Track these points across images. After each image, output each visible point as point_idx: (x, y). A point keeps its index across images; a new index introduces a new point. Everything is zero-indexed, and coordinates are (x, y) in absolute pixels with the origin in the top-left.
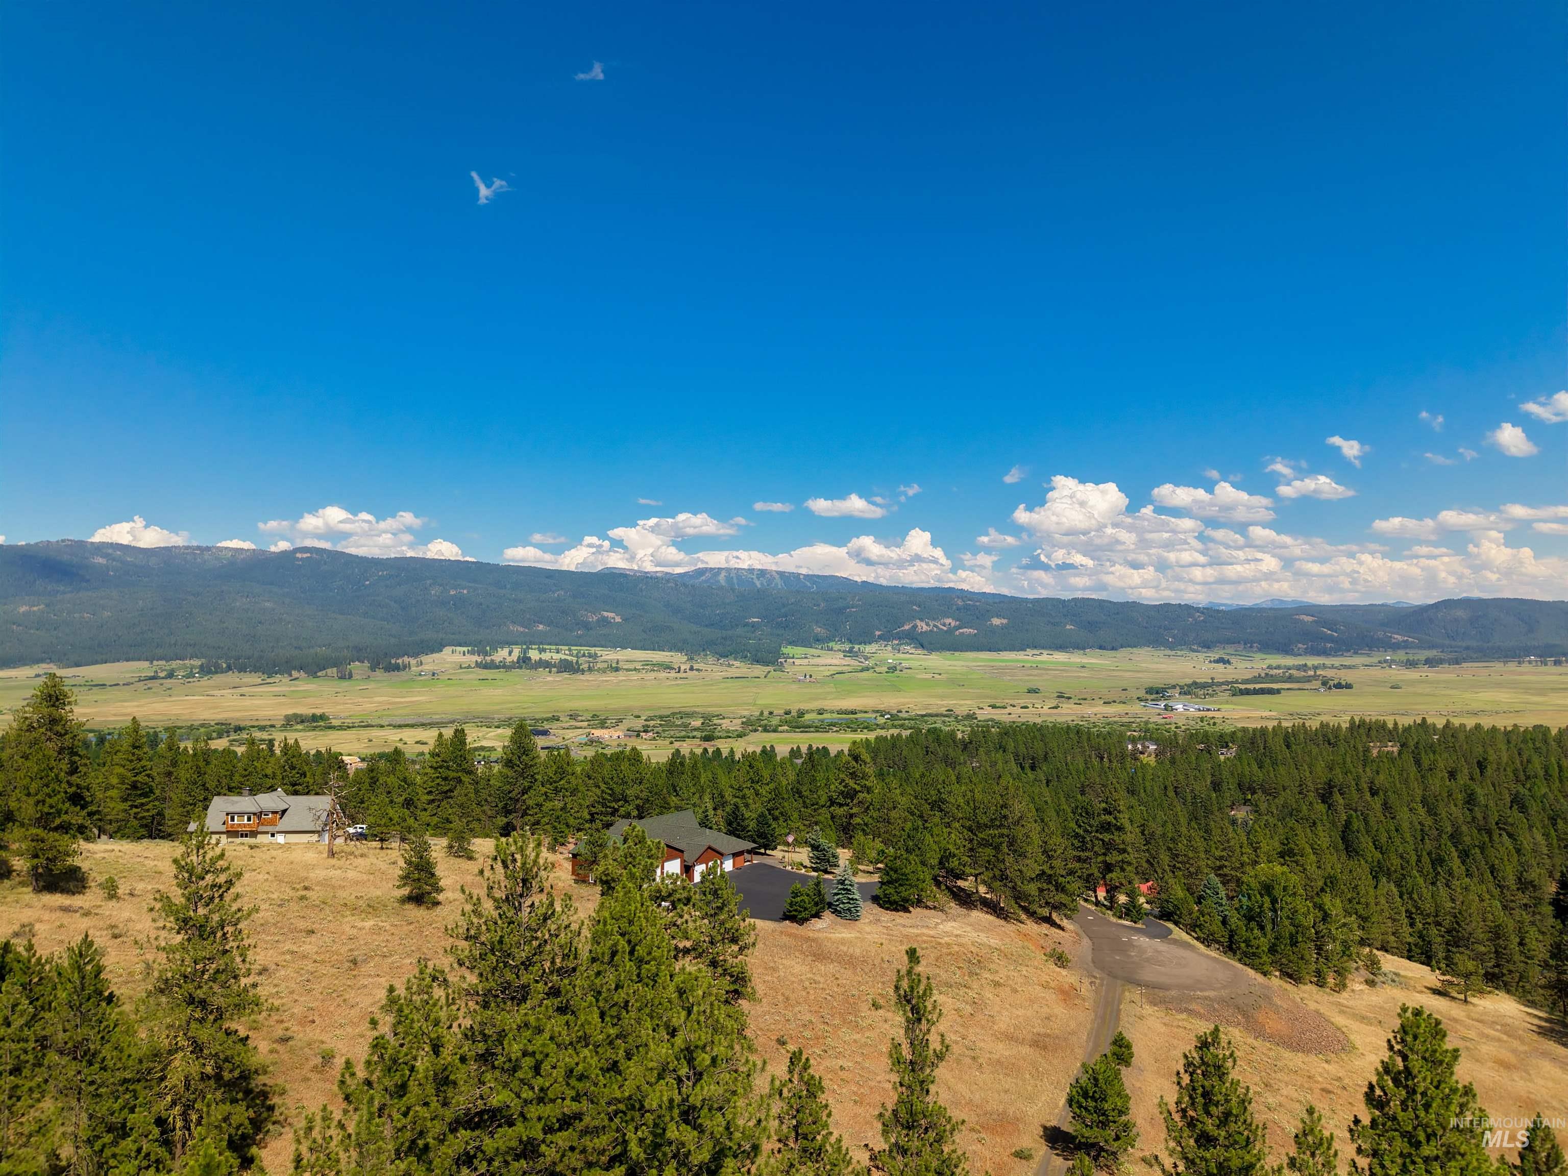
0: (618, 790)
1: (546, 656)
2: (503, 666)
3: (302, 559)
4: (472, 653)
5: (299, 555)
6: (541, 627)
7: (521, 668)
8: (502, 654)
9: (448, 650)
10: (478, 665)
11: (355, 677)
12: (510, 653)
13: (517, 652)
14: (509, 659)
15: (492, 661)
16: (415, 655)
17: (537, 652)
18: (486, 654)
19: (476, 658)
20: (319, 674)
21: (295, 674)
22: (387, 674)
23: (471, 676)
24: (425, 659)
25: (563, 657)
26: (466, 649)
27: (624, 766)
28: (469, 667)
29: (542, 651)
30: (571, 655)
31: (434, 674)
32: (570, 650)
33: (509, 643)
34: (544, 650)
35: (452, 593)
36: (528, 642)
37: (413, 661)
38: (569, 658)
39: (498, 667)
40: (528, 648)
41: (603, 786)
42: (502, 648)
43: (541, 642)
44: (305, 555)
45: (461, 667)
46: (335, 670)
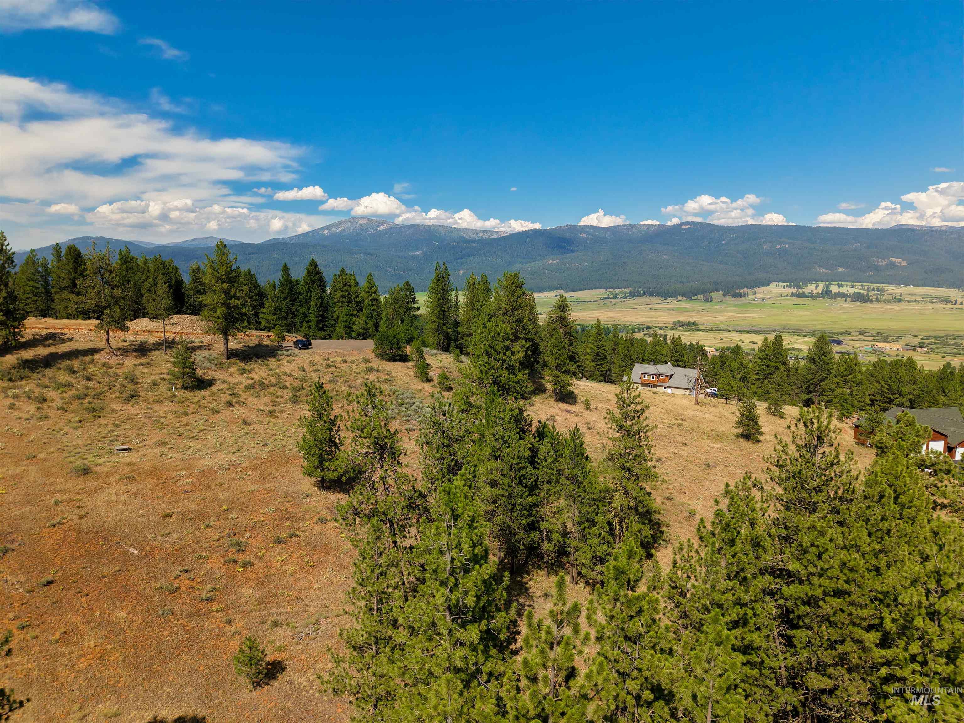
0: (895, 386)
1: (843, 290)
2: (812, 296)
3: (686, 229)
4: (789, 287)
5: (684, 227)
6: (841, 269)
7: (823, 297)
8: (811, 288)
9: (773, 285)
10: (793, 295)
11: (714, 300)
12: (816, 288)
13: (821, 287)
14: (815, 291)
15: (803, 292)
16: (752, 288)
17: (836, 286)
18: (799, 287)
19: (792, 290)
20: (693, 298)
21: (679, 298)
22: (734, 299)
23: (788, 302)
24: (757, 290)
25: (857, 291)
26: (785, 284)
27: (902, 370)
28: (787, 296)
29: (839, 286)
30: (863, 289)
31: (763, 300)
32: (862, 286)
33: (816, 281)
34: (842, 286)
35: (778, 247)
36: (830, 280)
37: (750, 291)
38: (861, 291)
39: (807, 297)
40: (830, 284)
41: (882, 383)
42: (811, 284)
43: (840, 280)
44: (688, 227)
45: (781, 296)
46: (702, 296)
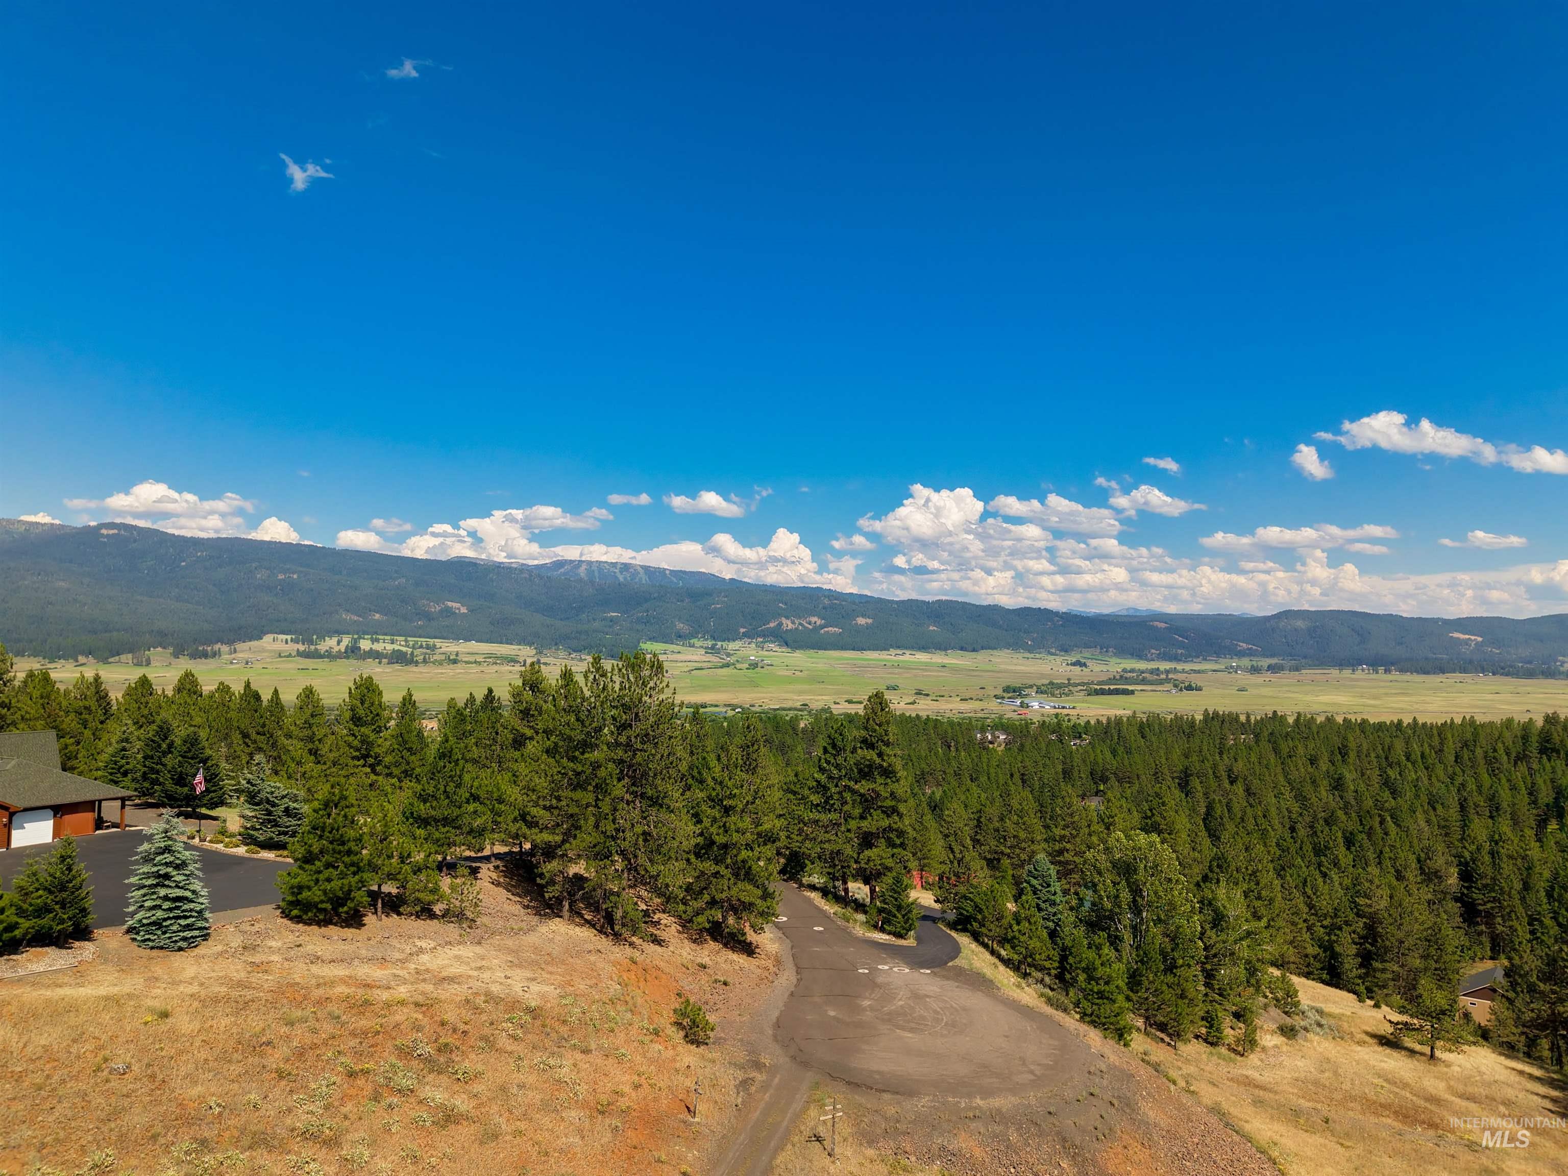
1: (378, 647)
2: (330, 656)
3: (108, 536)
4: (296, 641)
5: (104, 532)
6: (377, 616)
7: (347, 657)
8: (330, 643)
9: (268, 638)
10: (300, 654)
11: (153, 663)
12: (339, 643)
13: (346, 641)
14: (336, 649)
15: (316, 649)
16: (230, 642)
17: (369, 642)
18: (311, 642)
19: (302, 648)
20: (110, 660)
21: (81, 659)
22: (193, 661)
23: (290, 666)
24: (240, 646)
25: (397, 647)
26: (289, 637)
28: (290, 656)
29: (374, 641)
30: (408, 646)
31: (247, 663)
32: (406, 641)
33: (338, 632)
34: (377, 640)
35: (281, 577)
36: (361, 632)
37: (225, 648)
38: (404, 649)
39: (321, 657)
40: (360, 638)
42: (331, 637)
43: (375, 632)
44: (111, 532)
45: (280, 656)
46: (130, 656)
